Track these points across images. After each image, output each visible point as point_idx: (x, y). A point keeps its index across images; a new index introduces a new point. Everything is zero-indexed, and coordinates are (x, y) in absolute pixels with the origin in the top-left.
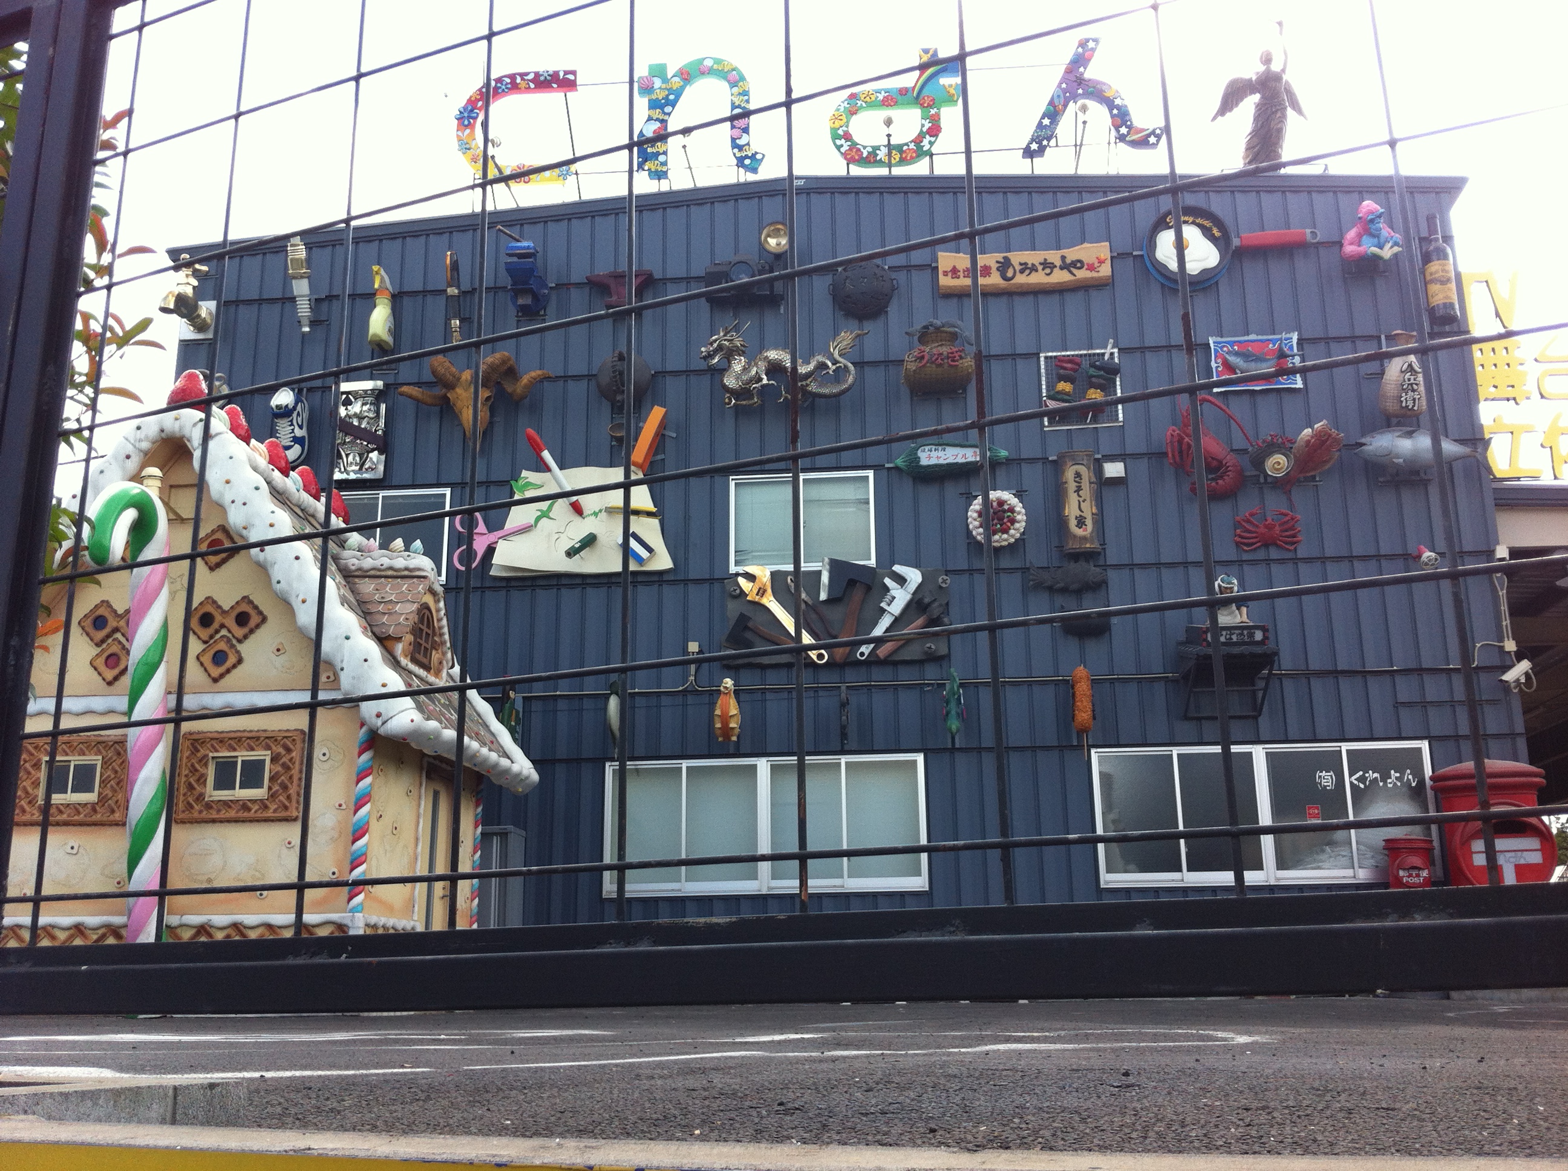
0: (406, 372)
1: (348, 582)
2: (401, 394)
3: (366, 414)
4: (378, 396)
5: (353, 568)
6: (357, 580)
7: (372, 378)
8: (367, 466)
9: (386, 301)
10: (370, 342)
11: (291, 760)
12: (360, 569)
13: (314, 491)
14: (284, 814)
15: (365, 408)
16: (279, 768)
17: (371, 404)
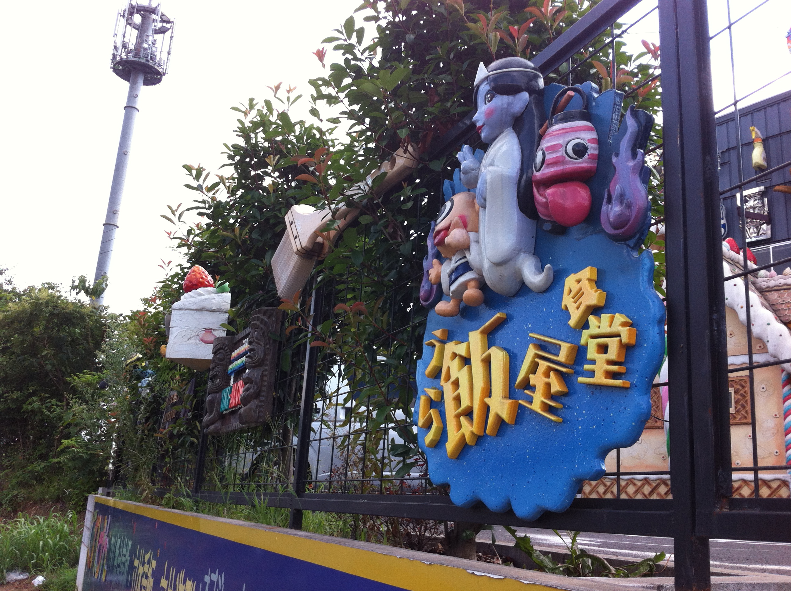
0: (776, 178)
1: (762, 295)
2: (775, 191)
3: (757, 205)
4: (762, 195)
5: (764, 287)
6: (767, 293)
7: (757, 186)
8: (761, 233)
9: (760, 144)
10: (754, 167)
11: (745, 392)
12: (768, 287)
13: (736, 250)
14: (744, 421)
15: (756, 202)
16: (739, 397)
17: (759, 200)
